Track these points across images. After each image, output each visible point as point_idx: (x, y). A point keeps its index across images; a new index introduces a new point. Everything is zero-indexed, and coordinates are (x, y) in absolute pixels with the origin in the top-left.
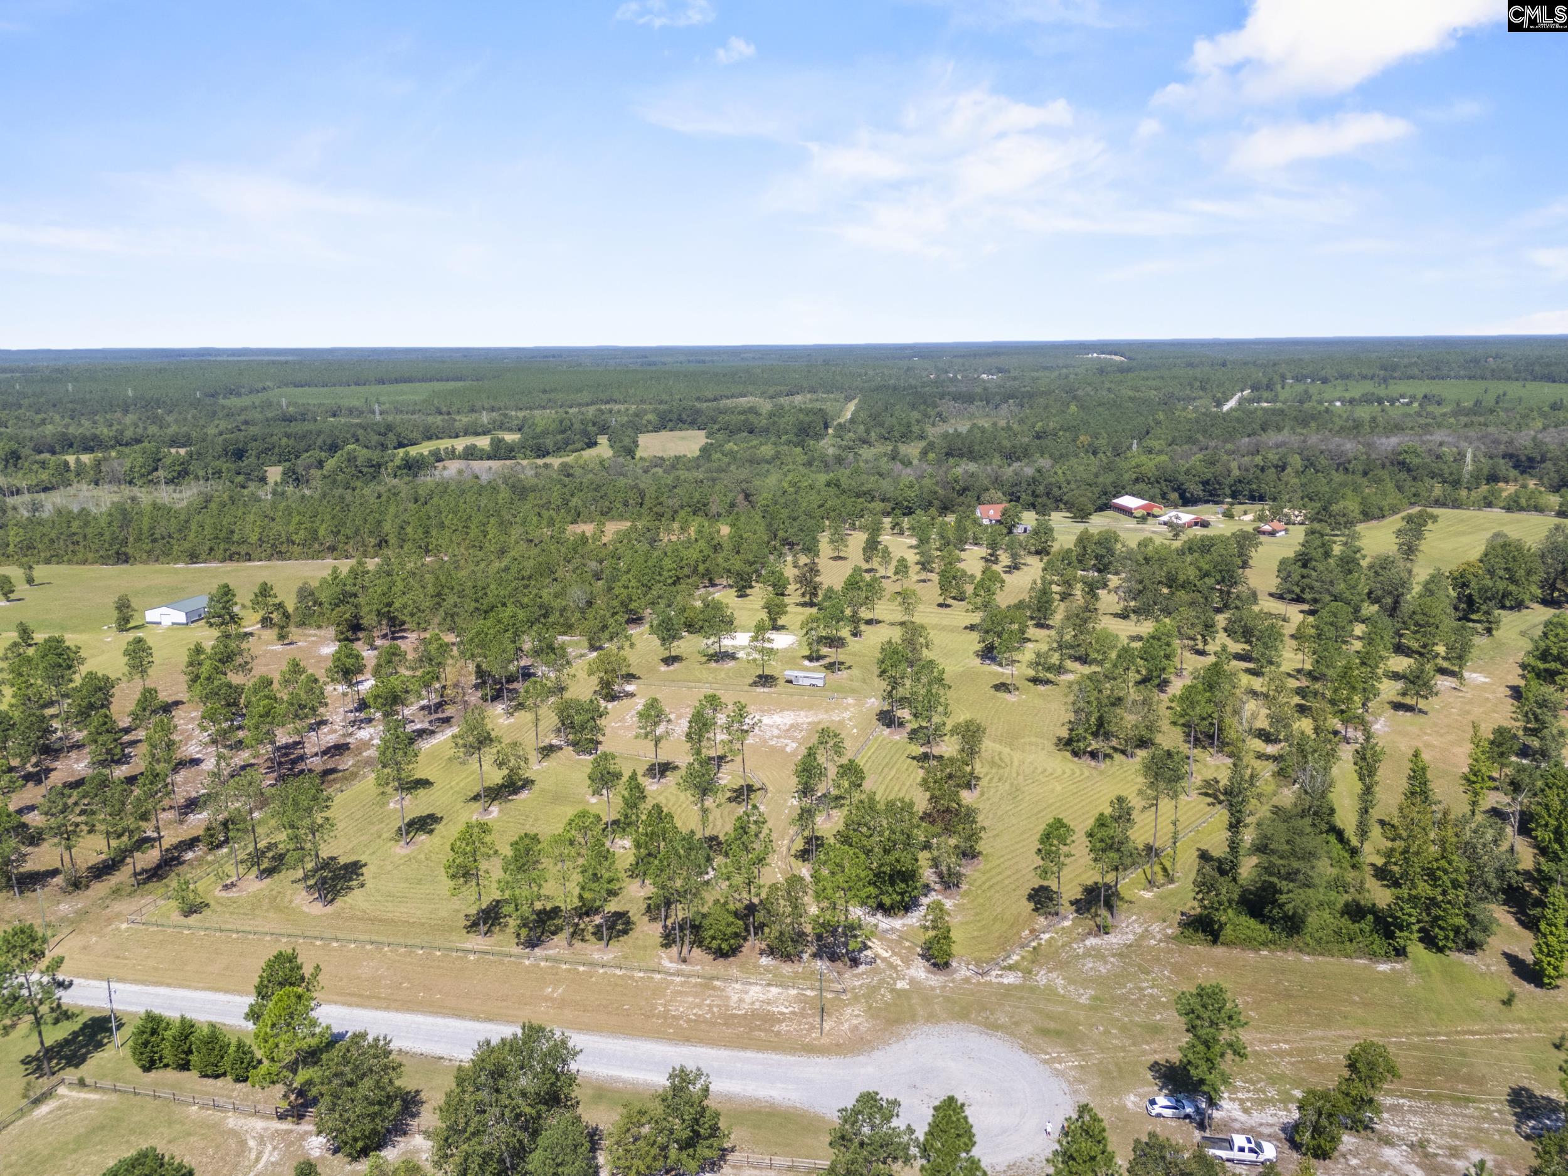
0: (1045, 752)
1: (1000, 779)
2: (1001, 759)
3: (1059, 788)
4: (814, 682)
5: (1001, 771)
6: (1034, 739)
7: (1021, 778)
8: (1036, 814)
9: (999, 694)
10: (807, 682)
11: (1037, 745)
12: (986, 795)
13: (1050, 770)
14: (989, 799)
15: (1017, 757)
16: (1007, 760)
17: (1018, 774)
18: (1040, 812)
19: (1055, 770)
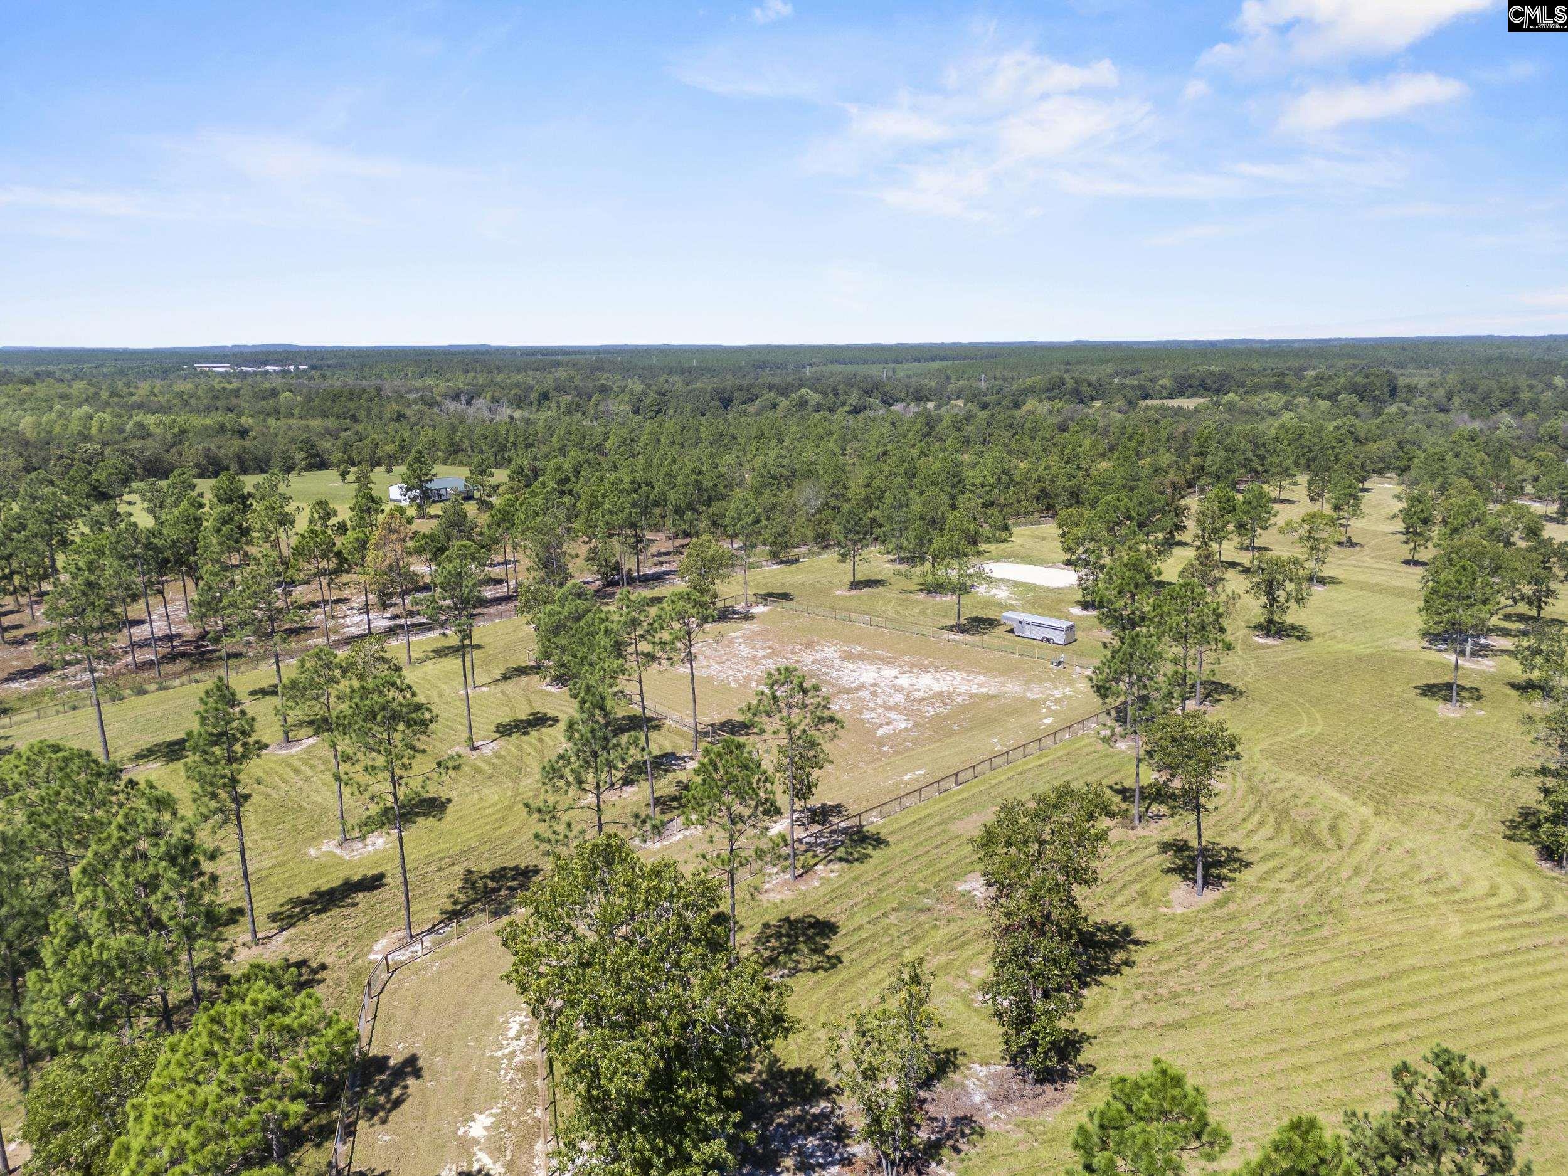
0: (1465, 834)
1: (1297, 876)
2: (1333, 829)
3: (1455, 930)
4: (1049, 634)
5: (1316, 856)
6: (1450, 800)
7: (1360, 882)
8: (1338, 991)
9: (1424, 702)
10: (1038, 633)
11: (1452, 813)
12: (1232, 907)
13: (1455, 879)
14: (1232, 918)
15: (1383, 828)
16: (1348, 838)
17: (1357, 871)
18: (1354, 986)
19: (1467, 881)
